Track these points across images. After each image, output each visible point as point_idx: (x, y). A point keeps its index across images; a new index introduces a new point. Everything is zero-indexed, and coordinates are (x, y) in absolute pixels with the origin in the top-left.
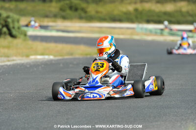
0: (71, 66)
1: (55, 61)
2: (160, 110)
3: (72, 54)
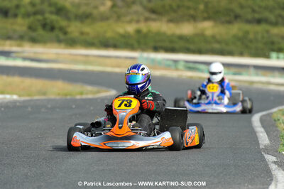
0: (43, 110)
1: (19, 102)
3: (44, 94)
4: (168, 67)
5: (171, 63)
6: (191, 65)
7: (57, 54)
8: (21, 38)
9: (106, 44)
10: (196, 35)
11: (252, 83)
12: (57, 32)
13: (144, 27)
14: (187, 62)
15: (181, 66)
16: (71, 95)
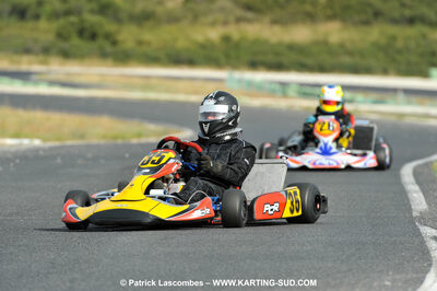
0: (80, 162)
1: (44, 150)
2: (277, 264)
3: (82, 137)
4: (272, 94)
5: (277, 87)
6: (309, 90)
7: (103, 75)
8: (46, 51)
9: (177, 59)
10: (316, 43)
11: (401, 115)
12: (100, 41)
13: (234, 32)
14: (302, 85)
15: (292, 91)
16: (123, 138)
